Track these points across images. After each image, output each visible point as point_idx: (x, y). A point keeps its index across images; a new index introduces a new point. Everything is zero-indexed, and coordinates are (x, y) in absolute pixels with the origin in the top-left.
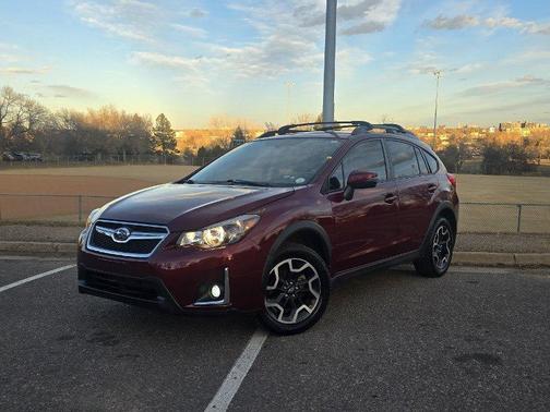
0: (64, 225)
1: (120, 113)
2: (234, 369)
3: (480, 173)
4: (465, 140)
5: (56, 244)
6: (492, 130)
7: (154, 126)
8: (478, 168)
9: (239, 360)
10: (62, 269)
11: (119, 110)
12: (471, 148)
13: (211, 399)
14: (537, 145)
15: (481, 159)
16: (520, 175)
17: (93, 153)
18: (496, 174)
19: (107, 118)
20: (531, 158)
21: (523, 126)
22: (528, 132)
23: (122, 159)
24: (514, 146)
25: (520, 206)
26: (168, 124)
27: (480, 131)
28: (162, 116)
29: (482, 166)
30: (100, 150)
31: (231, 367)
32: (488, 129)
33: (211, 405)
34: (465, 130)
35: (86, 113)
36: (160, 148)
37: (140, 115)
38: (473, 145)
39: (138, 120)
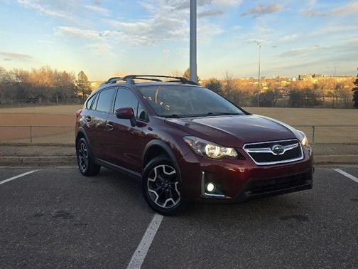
0: (26, 145)
1: (54, 71)
2: (148, 229)
3: (287, 107)
4: (278, 86)
5: (21, 158)
6: (294, 80)
7: (77, 79)
8: (286, 104)
9: (151, 224)
10: (28, 173)
11: (53, 69)
12: (282, 91)
13: (136, 248)
14: (322, 88)
15: (288, 98)
16: (312, 107)
17: (36, 98)
18: (297, 107)
19: (45, 74)
20: (319, 96)
21: (313, 76)
22: (317, 80)
23: (55, 101)
24: (308, 90)
25: (313, 127)
26: (86, 78)
27: (287, 80)
28: (82, 72)
29: (289, 102)
30: (41, 96)
31: (146, 228)
32: (292, 79)
33: (137, 251)
34: (278, 79)
35: (30, 71)
36: (81, 94)
37: (68, 72)
38: (282, 89)
39: (66, 76)
